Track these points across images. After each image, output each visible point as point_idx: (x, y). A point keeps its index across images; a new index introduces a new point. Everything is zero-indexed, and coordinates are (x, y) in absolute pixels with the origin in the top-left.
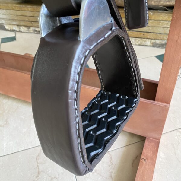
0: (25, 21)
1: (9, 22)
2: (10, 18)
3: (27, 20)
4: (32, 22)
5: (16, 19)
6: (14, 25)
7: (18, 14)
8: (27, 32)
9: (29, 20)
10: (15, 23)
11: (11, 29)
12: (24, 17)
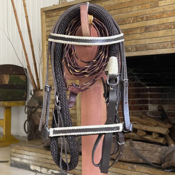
0: (47, 163)
1: (35, 163)
2: (36, 160)
3: (48, 162)
4: (52, 165)
5: (41, 161)
6: (38, 166)
7: (43, 157)
8: (46, 173)
9: (49, 163)
10: (39, 164)
11: (34, 170)
12: (47, 160)
